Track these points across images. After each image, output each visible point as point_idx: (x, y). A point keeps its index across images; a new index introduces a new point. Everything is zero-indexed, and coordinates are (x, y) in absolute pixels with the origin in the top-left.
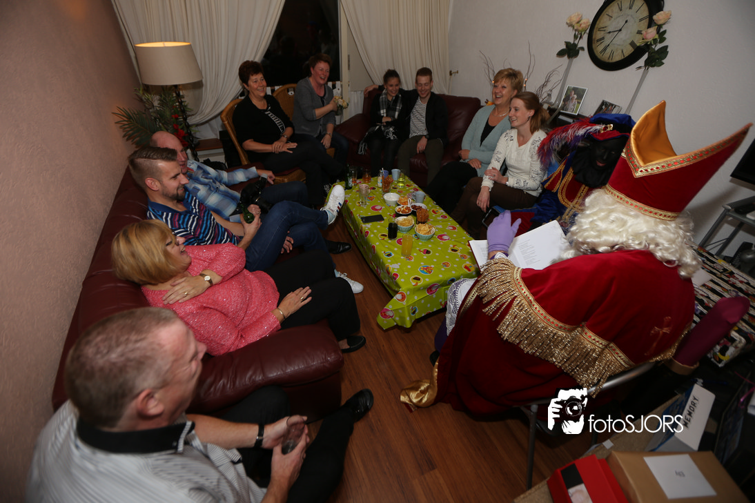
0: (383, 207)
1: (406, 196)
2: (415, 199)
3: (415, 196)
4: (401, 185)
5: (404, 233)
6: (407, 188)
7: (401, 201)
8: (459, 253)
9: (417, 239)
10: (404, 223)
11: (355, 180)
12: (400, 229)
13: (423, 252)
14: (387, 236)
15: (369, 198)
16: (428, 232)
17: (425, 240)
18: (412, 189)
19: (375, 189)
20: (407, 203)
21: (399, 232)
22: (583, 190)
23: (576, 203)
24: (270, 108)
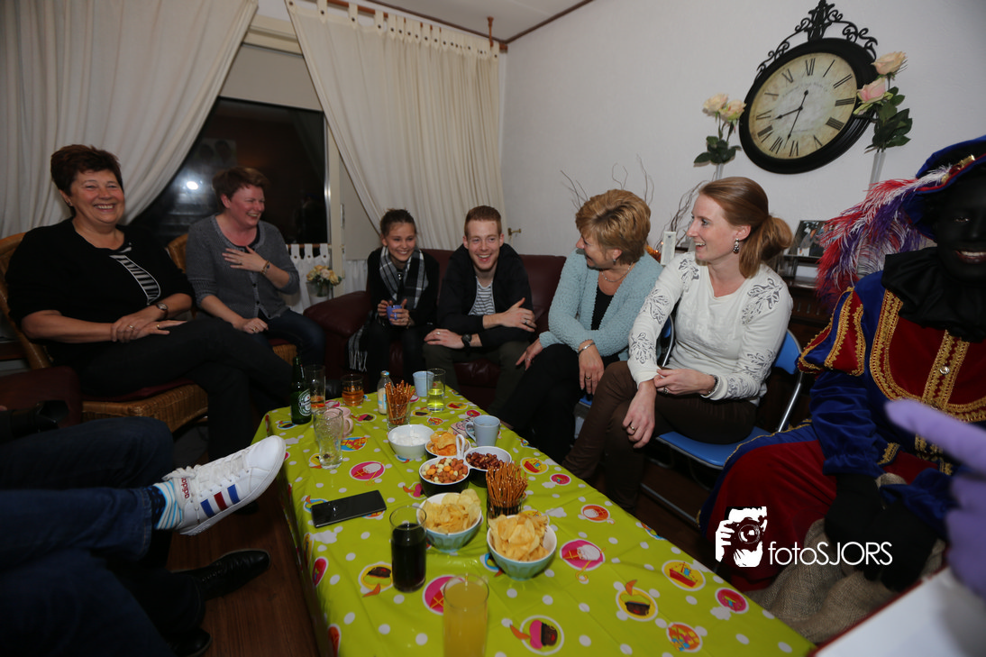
0: (387, 466)
3: (472, 427)
5: (451, 552)
6: (453, 413)
7: (437, 444)
8: (658, 616)
9: (497, 575)
10: (447, 519)
11: (321, 401)
12: (437, 542)
13: (529, 640)
14: (390, 571)
15: (352, 443)
16: (537, 549)
17: (526, 578)
18: (463, 413)
19: (372, 418)
20: (453, 449)
21: (434, 553)
22: (952, 352)
23: (936, 396)
24: (129, 249)
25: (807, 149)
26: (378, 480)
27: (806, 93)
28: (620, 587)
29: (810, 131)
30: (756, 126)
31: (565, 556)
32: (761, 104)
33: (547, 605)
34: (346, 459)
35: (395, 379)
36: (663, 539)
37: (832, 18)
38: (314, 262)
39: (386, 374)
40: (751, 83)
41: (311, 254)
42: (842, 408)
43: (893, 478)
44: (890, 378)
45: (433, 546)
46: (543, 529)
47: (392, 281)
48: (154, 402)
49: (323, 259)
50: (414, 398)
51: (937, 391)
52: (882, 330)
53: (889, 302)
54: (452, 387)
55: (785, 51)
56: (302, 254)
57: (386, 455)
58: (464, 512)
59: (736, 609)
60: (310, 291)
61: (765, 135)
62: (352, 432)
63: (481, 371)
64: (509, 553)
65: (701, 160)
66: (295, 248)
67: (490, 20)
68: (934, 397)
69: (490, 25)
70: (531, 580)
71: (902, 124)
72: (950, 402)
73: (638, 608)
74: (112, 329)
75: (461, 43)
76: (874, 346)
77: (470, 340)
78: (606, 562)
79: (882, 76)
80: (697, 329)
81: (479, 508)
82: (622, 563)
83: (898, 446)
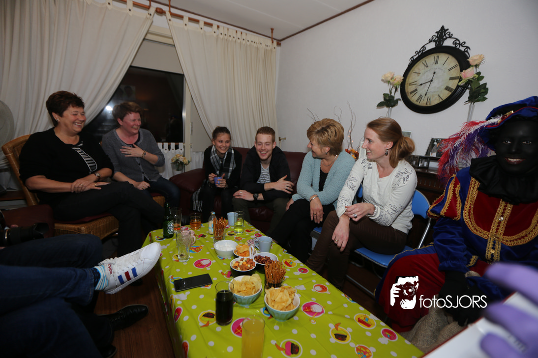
0: (213, 261)
1: (246, 244)
2: (259, 247)
3: (258, 242)
4: (239, 230)
5: (245, 306)
6: (248, 234)
7: (239, 251)
8: (351, 342)
9: (269, 318)
10: (244, 289)
11: (179, 227)
12: (239, 300)
13: (284, 351)
14: (214, 315)
15: (195, 249)
16: (290, 305)
17: (284, 320)
18: (253, 235)
19: (205, 236)
20: (248, 254)
21: (237, 306)
22: (505, 209)
23: (497, 232)
24: (81, 145)
25: (435, 101)
26: (208, 268)
27: (434, 73)
28: (332, 326)
29: (437, 92)
30: (409, 89)
31: (304, 310)
32: (412, 77)
33: (294, 335)
34: (192, 257)
35: (218, 216)
36: (355, 303)
37: (447, 36)
38: (175, 152)
39: (213, 213)
40: (407, 67)
41: (174, 148)
42: (449, 236)
43: (473, 273)
44: (474, 222)
45: (237, 302)
46: (293, 295)
47: (217, 164)
48: (91, 225)
49: (180, 151)
50: (227, 226)
51: (497, 229)
52: (470, 197)
53: (473, 183)
54: (247, 221)
55: (424, 51)
56: (169, 148)
57: (212, 255)
58: (253, 286)
59: (391, 339)
60: (173, 168)
61: (414, 93)
62: (195, 243)
63: (263, 213)
64: (276, 307)
65: (380, 105)
66: (166, 144)
67: (272, 30)
68: (496, 232)
69: (272, 32)
70: (287, 321)
71: (483, 91)
72: (504, 235)
73: (341, 337)
74: (71, 186)
75: (257, 41)
76: (466, 205)
77: (258, 196)
78: (326, 313)
79: (473, 66)
80: (372, 194)
81: (261, 283)
82: (334, 314)
83: (477, 257)
